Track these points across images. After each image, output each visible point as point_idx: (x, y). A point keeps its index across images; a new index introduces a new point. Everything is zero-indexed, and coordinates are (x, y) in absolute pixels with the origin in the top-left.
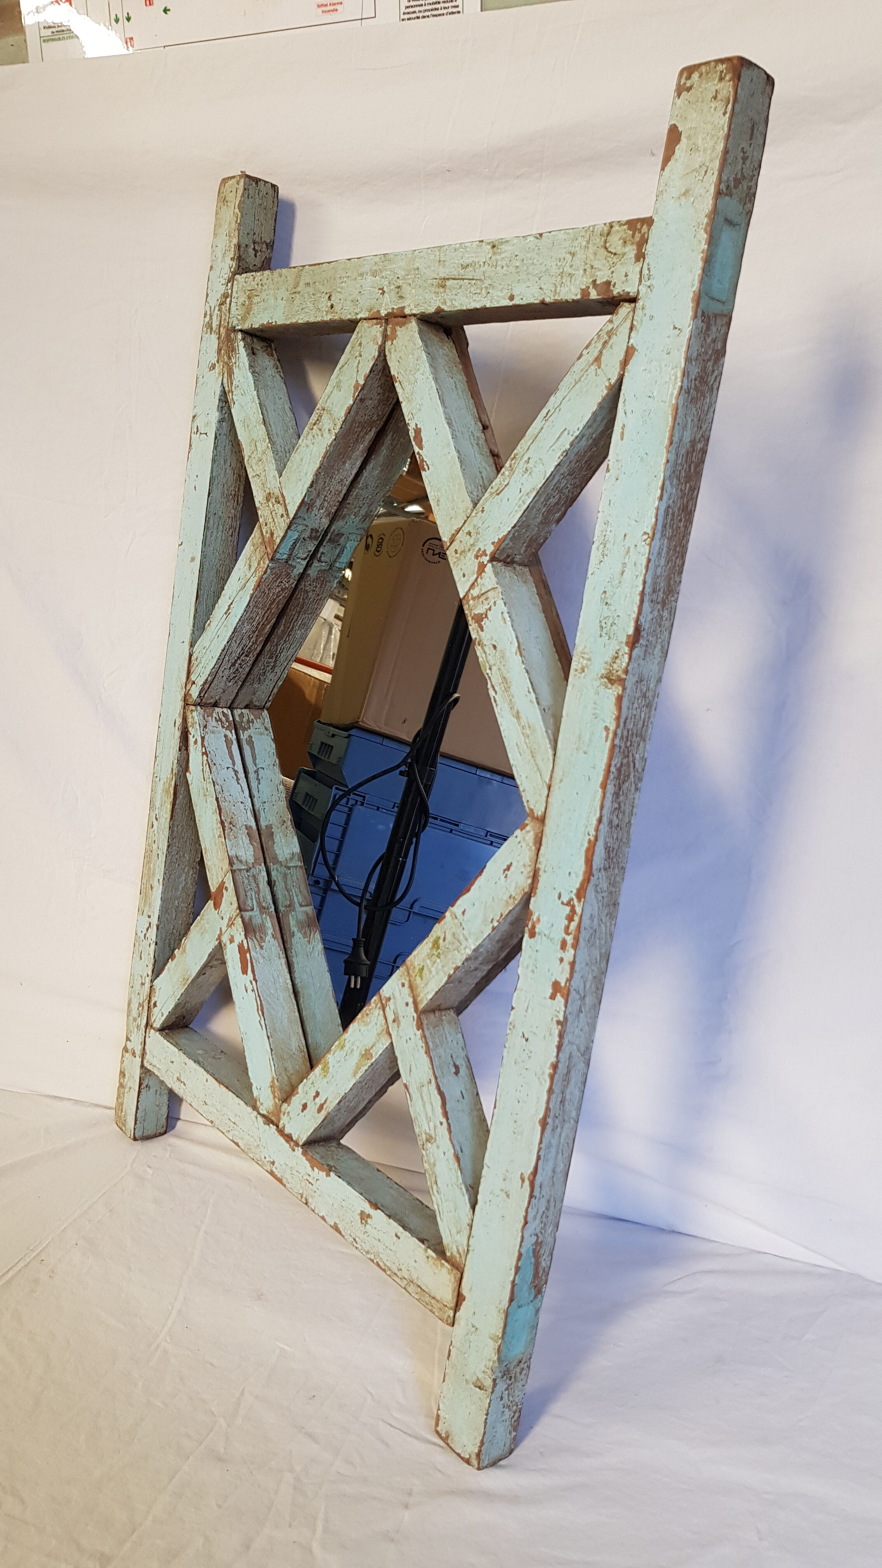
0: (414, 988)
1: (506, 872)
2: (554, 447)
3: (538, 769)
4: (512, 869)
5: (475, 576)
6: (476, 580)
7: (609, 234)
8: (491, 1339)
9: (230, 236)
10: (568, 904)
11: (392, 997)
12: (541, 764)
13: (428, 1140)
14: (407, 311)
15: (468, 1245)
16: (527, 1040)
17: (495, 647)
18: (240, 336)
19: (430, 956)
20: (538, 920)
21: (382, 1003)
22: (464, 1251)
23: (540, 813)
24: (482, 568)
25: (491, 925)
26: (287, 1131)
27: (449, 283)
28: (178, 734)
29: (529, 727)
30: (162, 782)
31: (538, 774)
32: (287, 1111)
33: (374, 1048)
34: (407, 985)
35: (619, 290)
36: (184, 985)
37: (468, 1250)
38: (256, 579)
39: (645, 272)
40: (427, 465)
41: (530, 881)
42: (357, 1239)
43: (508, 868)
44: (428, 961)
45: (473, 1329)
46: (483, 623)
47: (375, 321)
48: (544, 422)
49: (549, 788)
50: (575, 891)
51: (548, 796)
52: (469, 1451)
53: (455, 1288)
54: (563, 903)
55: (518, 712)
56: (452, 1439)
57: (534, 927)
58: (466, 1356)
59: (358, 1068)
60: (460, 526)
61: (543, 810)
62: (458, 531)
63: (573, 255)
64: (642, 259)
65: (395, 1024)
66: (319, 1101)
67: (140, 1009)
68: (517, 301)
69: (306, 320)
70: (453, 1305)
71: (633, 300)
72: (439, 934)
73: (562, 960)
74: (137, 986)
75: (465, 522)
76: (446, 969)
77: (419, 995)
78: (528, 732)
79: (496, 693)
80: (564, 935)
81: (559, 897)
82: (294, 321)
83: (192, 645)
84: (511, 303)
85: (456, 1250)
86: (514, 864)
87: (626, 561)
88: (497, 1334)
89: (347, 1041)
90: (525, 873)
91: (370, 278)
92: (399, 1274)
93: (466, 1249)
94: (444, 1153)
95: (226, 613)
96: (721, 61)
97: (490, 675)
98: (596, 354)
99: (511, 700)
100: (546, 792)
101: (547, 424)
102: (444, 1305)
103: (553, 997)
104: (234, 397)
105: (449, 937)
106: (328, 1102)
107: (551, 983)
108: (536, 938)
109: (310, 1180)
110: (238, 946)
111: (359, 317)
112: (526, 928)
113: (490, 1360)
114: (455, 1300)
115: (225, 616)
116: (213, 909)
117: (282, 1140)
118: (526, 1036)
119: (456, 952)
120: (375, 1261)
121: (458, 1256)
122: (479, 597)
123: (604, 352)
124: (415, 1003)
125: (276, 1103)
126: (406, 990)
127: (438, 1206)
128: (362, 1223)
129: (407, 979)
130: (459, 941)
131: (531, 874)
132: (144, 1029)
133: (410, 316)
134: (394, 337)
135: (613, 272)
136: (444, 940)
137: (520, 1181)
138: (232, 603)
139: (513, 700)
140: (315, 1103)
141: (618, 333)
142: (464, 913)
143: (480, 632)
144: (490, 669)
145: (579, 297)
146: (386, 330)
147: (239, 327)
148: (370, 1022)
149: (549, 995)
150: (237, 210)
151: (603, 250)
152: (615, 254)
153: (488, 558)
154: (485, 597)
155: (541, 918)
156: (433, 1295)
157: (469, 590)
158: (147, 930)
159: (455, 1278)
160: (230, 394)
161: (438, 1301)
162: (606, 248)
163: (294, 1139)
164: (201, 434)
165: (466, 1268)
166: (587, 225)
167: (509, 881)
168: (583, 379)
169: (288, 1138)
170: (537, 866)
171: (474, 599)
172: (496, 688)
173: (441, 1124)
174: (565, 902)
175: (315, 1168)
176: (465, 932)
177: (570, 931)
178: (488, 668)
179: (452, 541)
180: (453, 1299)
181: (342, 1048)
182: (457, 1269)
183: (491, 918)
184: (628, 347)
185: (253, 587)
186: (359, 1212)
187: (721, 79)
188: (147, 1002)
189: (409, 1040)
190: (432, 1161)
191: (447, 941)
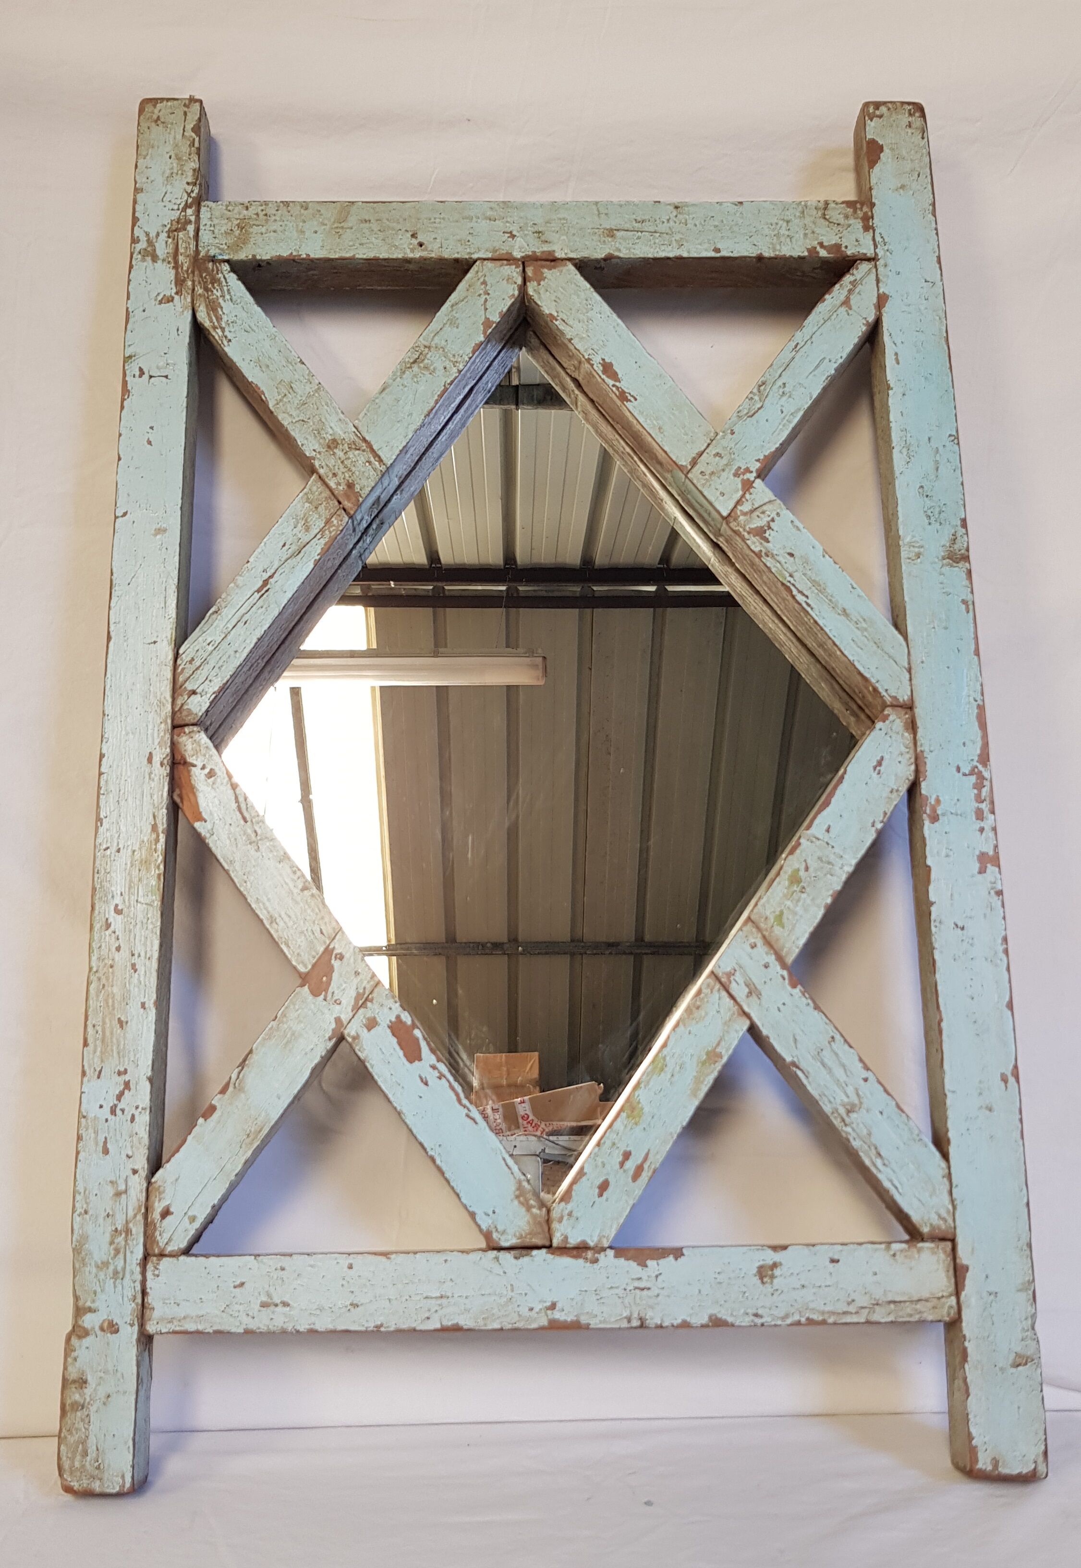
0: (773, 943)
1: (878, 768)
2: (816, 372)
3: (890, 657)
4: (884, 763)
5: (741, 493)
6: (743, 496)
7: (825, 209)
8: (1020, 1290)
9: (179, 159)
10: (971, 773)
11: (737, 968)
12: (891, 652)
13: (848, 1112)
14: (559, 255)
15: (952, 1201)
16: (963, 928)
17: (791, 555)
18: (226, 267)
19: (789, 896)
20: (938, 801)
21: (721, 983)
22: (948, 1212)
23: (906, 698)
24: (748, 486)
25: (874, 829)
26: (573, 1241)
27: (619, 234)
28: (161, 773)
29: (864, 620)
30: (125, 855)
31: (891, 661)
32: (566, 1212)
33: (723, 1043)
34: (760, 942)
35: (853, 251)
36: (251, 1144)
37: (954, 1207)
38: (323, 541)
39: (878, 238)
40: (632, 396)
41: (913, 767)
42: (760, 1312)
43: (880, 763)
44: (788, 903)
45: (992, 1297)
46: (767, 535)
47: (505, 262)
48: (794, 353)
49: (909, 671)
50: (976, 758)
51: (911, 680)
52: (1033, 1457)
53: (949, 1265)
54: (965, 775)
55: (844, 610)
56: (1004, 1461)
57: (934, 810)
58: (991, 1338)
59: (698, 1081)
60: (703, 449)
61: (909, 693)
62: (701, 454)
63: (788, 222)
64: (871, 231)
65: (754, 998)
66: (631, 1165)
67: (120, 1239)
68: (724, 253)
69: (371, 255)
70: (952, 1289)
71: (873, 259)
72: (796, 866)
73: (982, 830)
74: (102, 1203)
75: (709, 445)
76: (818, 901)
77: (783, 947)
78: (864, 625)
79: (807, 597)
80: (977, 805)
81: (958, 769)
82: (348, 255)
83: (178, 644)
84: (718, 255)
85: (937, 1217)
86: (886, 757)
87: (938, 458)
88: (1027, 1279)
89: (668, 1058)
90: (904, 761)
91: (484, 223)
92: (852, 1309)
93: (950, 1207)
94: (881, 1113)
95: (258, 591)
96: (909, 103)
97: (792, 581)
98: (842, 298)
99: (830, 600)
100: (908, 676)
101: (799, 354)
102: (939, 1298)
103: (982, 871)
104: (227, 333)
105: (813, 864)
106: (650, 1155)
107: (976, 858)
108: (940, 821)
109: (642, 1285)
110: (389, 1027)
111: (475, 256)
112: (925, 816)
113: (1026, 1319)
114: (953, 1280)
115: (257, 596)
116: (311, 997)
117: (566, 1261)
118: (960, 924)
119: (829, 876)
120: (803, 1320)
121: (941, 1222)
122: (752, 511)
123: (851, 297)
124: (780, 959)
125: (534, 1217)
126: (761, 949)
127: (891, 1181)
128: (763, 1283)
129: (760, 935)
130: (829, 863)
131: (913, 760)
132: (138, 1269)
133: (562, 260)
134: (540, 279)
135: (841, 238)
136: (807, 869)
137: (1003, 1084)
138: (271, 577)
139: (833, 600)
140: (625, 1171)
141: (864, 283)
142: (828, 831)
143: (765, 544)
144: (791, 576)
145: (806, 254)
146: (524, 271)
147: (226, 257)
148: (707, 1014)
149: (977, 870)
150: (190, 133)
151: (822, 220)
152: (838, 224)
153: (754, 474)
154: (760, 510)
155: (941, 798)
156: (915, 1298)
157: (735, 507)
158: (119, 1097)
159: (945, 1252)
160: (219, 331)
161: (927, 1300)
162: (825, 218)
163: (592, 1244)
164: (151, 377)
165: (958, 1231)
166: (798, 200)
167: (884, 776)
168: (833, 317)
169: (580, 1250)
170: (919, 749)
171: (745, 514)
172: (806, 593)
173: (866, 1080)
174: (967, 773)
175: (649, 1263)
176: (836, 850)
177: (983, 798)
178: (787, 575)
179: (694, 462)
180: (949, 1281)
181: (662, 1070)
182: (943, 1239)
183: (872, 821)
184: (879, 295)
185: (319, 551)
186: (755, 1271)
187: (910, 115)
188: (140, 1217)
189: (782, 1007)
190: (865, 1132)
191: (811, 870)
